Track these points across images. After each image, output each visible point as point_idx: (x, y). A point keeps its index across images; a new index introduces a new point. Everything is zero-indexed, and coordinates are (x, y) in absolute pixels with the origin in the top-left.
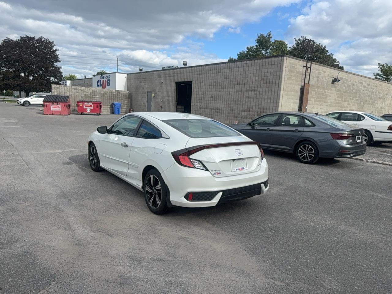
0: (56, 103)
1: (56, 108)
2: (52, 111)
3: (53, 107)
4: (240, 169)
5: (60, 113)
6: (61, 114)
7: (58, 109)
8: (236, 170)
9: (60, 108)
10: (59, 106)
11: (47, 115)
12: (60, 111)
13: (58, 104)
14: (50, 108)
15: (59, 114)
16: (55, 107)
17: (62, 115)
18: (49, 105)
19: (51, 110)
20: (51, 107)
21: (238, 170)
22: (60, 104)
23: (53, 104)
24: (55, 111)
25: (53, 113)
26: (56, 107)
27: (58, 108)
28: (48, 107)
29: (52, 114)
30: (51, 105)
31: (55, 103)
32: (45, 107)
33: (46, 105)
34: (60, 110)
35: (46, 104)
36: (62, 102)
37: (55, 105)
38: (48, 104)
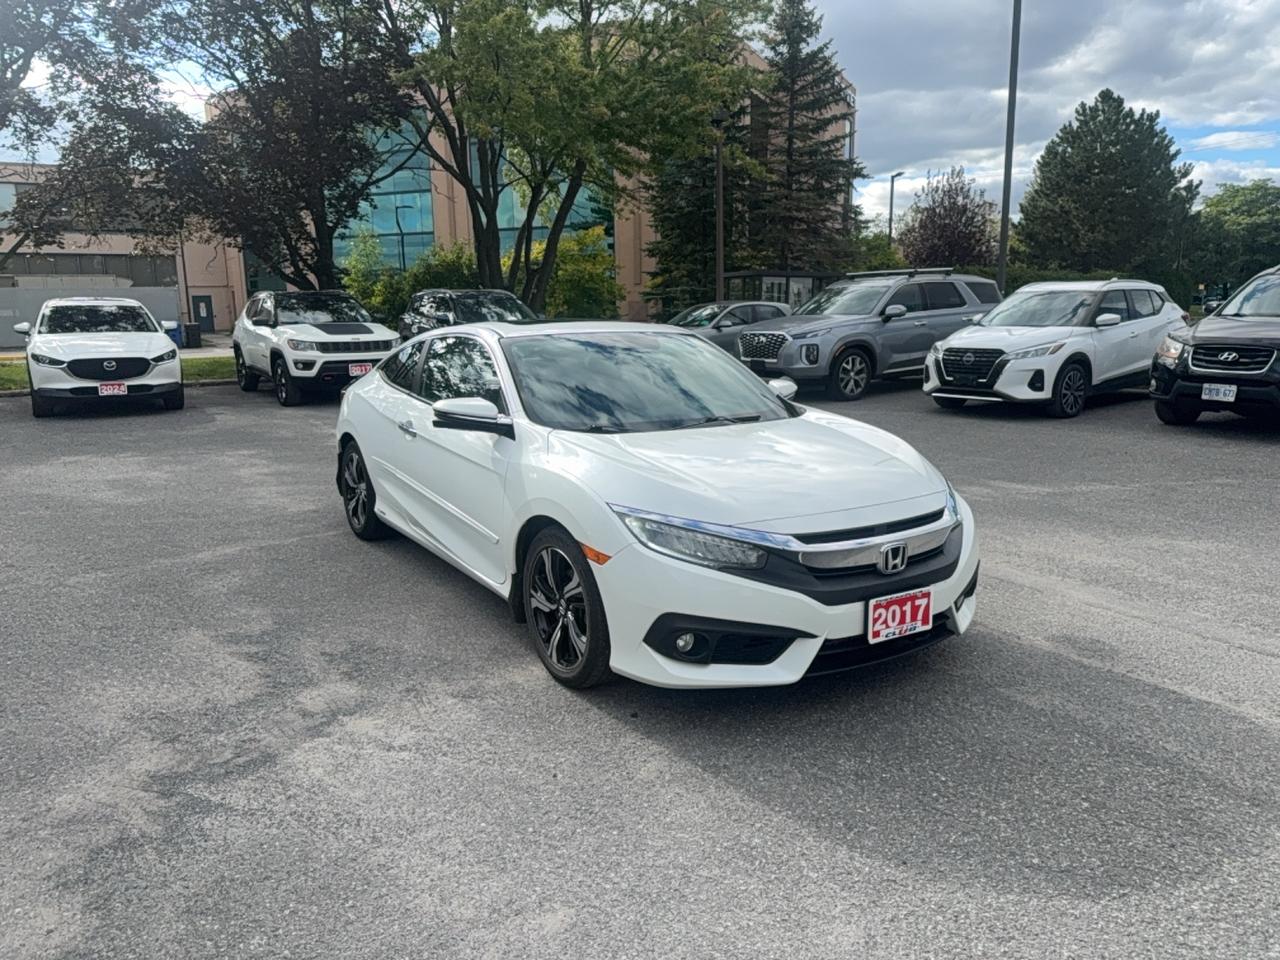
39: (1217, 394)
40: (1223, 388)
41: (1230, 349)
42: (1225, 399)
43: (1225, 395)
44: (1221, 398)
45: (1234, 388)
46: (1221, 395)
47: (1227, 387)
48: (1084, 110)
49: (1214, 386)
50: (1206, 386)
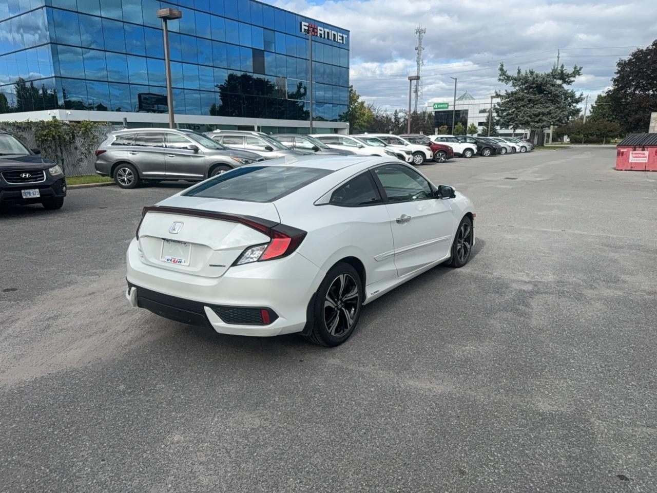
0: (641, 149)
1: (640, 157)
2: (631, 163)
3: (635, 155)
4: (174, 261)
5: (646, 167)
6: (647, 169)
7: (643, 160)
8: (168, 260)
9: (646, 157)
10: (646, 153)
11: (622, 170)
12: (646, 163)
13: (643, 150)
14: (628, 159)
15: (644, 169)
16: (637, 156)
17: (649, 171)
18: (628, 152)
19: (630, 161)
20: (631, 155)
21: (171, 261)
22: (648, 150)
23: (635, 150)
24: (635, 163)
25: (632, 167)
26: (640, 155)
27: (643, 157)
28: (624, 156)
29: (630, 169)
30: (631, 152)
31: (640, 147)
32: (620, 156)
33: (623, 152)
34: (647, 161)
35: (622, 150)
36: (652, 146)
37: (639, 151)
38: (625, 150)
39: (30, 195)
40: (31, 191)
41: (26, 172)
42: (35, 196)
43: (34, 194)
44: (32, 196)
45: (37, 190)
46: (32, 195)
47: (33, 190)
49: (27, 191)
50: (23, 191)
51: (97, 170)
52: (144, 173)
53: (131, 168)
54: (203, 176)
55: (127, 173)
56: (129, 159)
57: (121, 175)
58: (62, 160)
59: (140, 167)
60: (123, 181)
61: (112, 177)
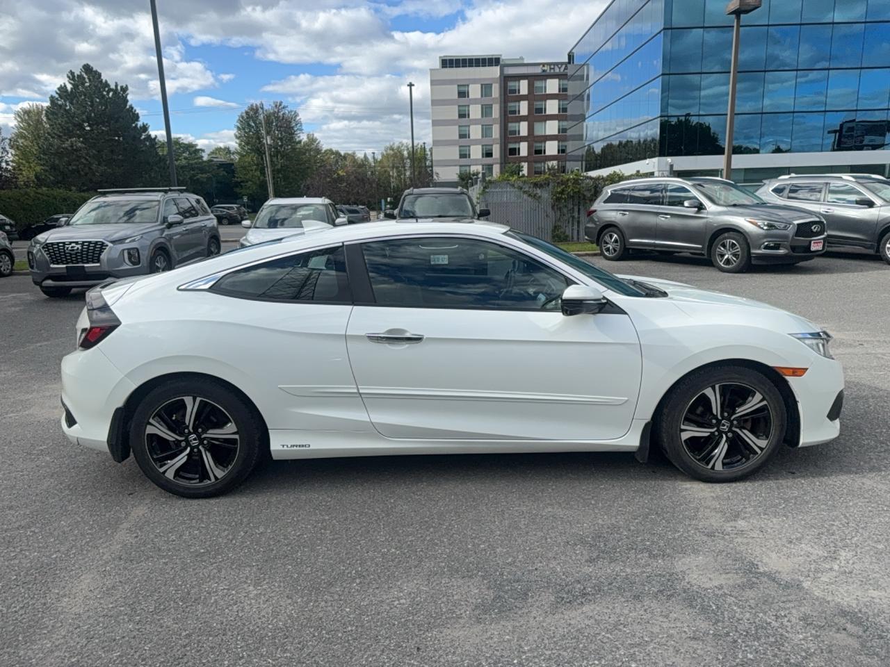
39: (438, 261)
40: (441, 257)
45: (446, 256)
46: (441, 261)
48: (74, 76)
51: (586, 235)
52: (631, 240)
53: (619, 233)
54: (700, 246)
55: (613, 240)
56: (616, 221)
57: (607, 243)
58: (578, 222)
59: (627, 232)
60: (608, 250)
61: (598, 245)
